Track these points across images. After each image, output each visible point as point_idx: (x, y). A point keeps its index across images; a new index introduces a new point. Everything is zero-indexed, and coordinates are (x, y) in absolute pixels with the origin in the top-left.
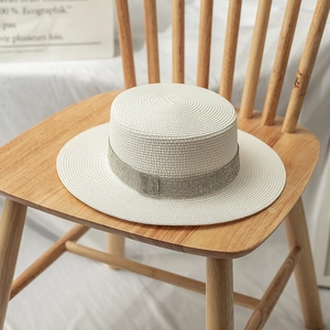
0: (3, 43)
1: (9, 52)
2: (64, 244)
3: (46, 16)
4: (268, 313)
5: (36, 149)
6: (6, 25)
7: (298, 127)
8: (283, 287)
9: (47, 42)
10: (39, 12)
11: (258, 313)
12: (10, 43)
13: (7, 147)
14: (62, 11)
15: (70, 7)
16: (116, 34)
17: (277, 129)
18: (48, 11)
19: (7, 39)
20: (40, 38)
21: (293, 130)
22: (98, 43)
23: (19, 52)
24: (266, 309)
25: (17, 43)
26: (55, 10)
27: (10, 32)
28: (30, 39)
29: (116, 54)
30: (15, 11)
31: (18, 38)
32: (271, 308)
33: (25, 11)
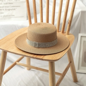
0: (1, 17)
1: (2, 19)
2: (16, 63)
3: (11, 11)
4: (64, 76)
5: (9, 40)
6: (1, 13)
7: (69, 33)
8: (67, 71)
9: (11, 17)
10: (9, 10)
11: (61, 76)
12: (2, 17)
13: (2, 39)
14: (14, 9)
15: (16, 8)
16: (27, 15)
17: (65, 34)
18: (11, 10)
19: (2, 16)
20: (9, 16)
21: (68, 34)
22: (23, 17)
23: (5, 19)
24: (63, 75)
25: (4, 17)
26: (13, 9)
27: (2, 15)
28: (7, 16)
29: (27, 19)
30: (3, 10)
31: (4, 16)
32: (64, 75)
33: (6, 10)
